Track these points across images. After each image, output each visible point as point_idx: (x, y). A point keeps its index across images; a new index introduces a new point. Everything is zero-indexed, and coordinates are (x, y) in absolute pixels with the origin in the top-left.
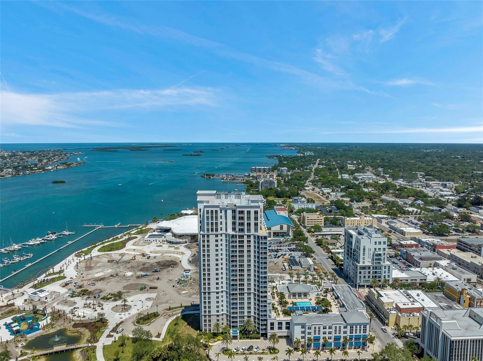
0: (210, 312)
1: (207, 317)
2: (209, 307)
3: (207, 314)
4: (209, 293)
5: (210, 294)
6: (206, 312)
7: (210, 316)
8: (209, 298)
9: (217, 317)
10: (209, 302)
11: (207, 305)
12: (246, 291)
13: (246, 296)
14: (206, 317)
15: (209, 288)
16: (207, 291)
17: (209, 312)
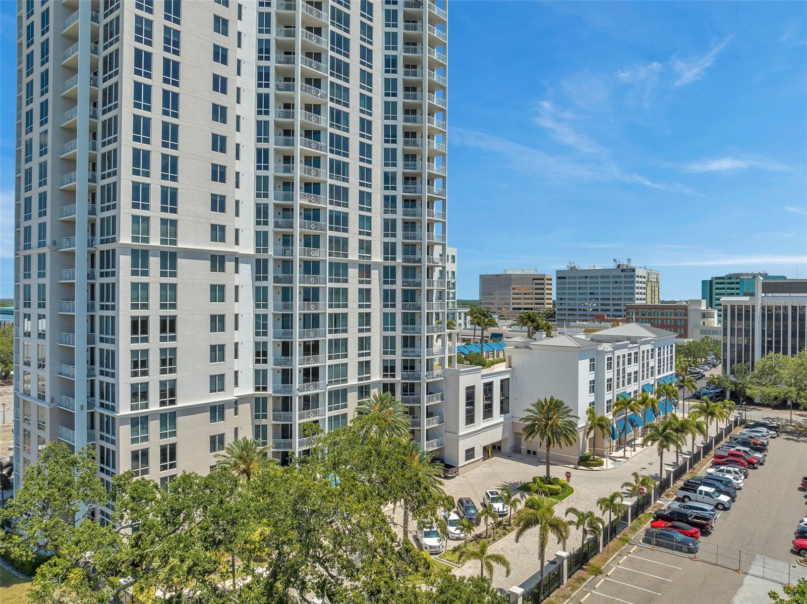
0: (173, 393)
1: (154, 426)
2: (168, 361)
3: (154, 406)
4: (169, 260)
5: (174, 266)
6: (145, 395)
7: (168, 420)
8: (169, 294)
9: (213, 419)
10: (169, 326)
11: (154, 343)
12: (354, 255)
13: (353, 284)
14: (145, 428)
15: (170, 228)
16: (155, 241)
17: (169, 392)
